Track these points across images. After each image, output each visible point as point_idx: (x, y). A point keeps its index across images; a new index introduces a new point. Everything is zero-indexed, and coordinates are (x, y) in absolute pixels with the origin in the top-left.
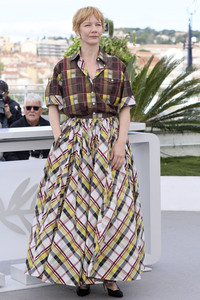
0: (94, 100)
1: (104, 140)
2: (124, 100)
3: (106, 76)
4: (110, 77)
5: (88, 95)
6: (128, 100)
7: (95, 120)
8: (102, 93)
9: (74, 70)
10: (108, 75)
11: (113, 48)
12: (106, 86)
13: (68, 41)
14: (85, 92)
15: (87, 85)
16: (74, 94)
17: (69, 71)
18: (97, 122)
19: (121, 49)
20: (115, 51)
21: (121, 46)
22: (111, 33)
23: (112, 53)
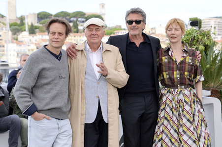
0: (178, 76)
1: (187, 103)
2: (198, 77)
3: (187, 60)
4: (190, 61)
5: (175, 73)
6: (200, 78)
7: (180, 90)
8: (185, 71)
9: (166, 57)
10: (189, 60)
11: (200, 37)
12: (187, 67)
14: (173, 71)
15: (175, 66)
16: (166, 71)
17: (163, 58)
18: (181, 91)
19: (206, 38)
20: (201, 39)
21: (206, 36)
22: (200, 27)
23: (199, 40)
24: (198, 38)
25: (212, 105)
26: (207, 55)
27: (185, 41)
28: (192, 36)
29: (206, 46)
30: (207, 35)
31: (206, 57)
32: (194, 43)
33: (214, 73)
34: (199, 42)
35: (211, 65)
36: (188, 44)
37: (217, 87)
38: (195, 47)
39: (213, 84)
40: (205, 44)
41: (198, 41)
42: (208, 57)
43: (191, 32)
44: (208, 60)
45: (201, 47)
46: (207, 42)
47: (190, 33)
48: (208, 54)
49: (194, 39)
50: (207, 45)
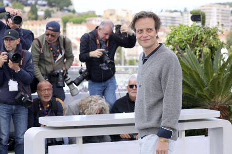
11: (205, 36)
13: (182, 13)
19: (211, 37)
20: (206, 39)
21: (212, 35)
22: (203, 23)
23: (203, 40)
24: (202, 38)
25: (221, 129)
26: (213, 59)
27: (186, 40)
28: (194, 34)
29: (212, 49)
30: (213, 33)
31: (212, 62)
32: (197, 44)
33: (222, 84)
34: (203, 43)
35: (219, 74)
36: (190, 45)
37: (225, 103)
38: (198, 49)
39: (220, 98)
40: (210, 45)
41: (201, 41)
42: (215, 62)
43: (193, 29)
44: (214, 66)
45: (206, 50)
46: (214, 44)
47: (191, 31)
48: (215, 58)
49: (196, 39)
50: (214, 47)
